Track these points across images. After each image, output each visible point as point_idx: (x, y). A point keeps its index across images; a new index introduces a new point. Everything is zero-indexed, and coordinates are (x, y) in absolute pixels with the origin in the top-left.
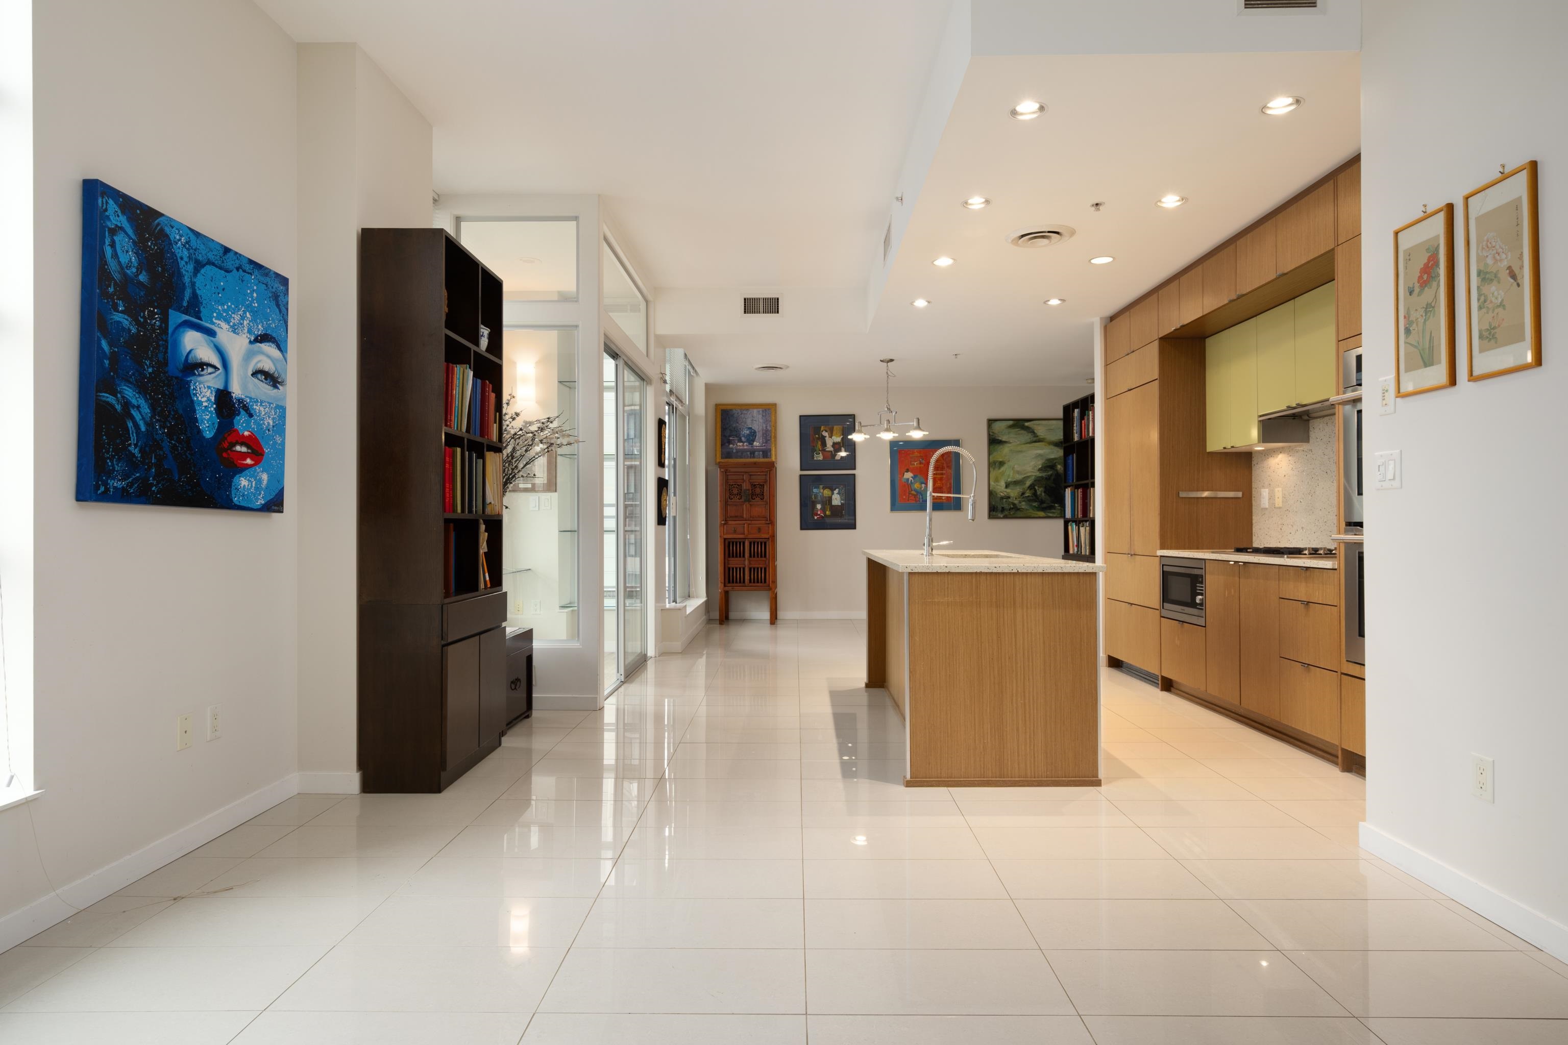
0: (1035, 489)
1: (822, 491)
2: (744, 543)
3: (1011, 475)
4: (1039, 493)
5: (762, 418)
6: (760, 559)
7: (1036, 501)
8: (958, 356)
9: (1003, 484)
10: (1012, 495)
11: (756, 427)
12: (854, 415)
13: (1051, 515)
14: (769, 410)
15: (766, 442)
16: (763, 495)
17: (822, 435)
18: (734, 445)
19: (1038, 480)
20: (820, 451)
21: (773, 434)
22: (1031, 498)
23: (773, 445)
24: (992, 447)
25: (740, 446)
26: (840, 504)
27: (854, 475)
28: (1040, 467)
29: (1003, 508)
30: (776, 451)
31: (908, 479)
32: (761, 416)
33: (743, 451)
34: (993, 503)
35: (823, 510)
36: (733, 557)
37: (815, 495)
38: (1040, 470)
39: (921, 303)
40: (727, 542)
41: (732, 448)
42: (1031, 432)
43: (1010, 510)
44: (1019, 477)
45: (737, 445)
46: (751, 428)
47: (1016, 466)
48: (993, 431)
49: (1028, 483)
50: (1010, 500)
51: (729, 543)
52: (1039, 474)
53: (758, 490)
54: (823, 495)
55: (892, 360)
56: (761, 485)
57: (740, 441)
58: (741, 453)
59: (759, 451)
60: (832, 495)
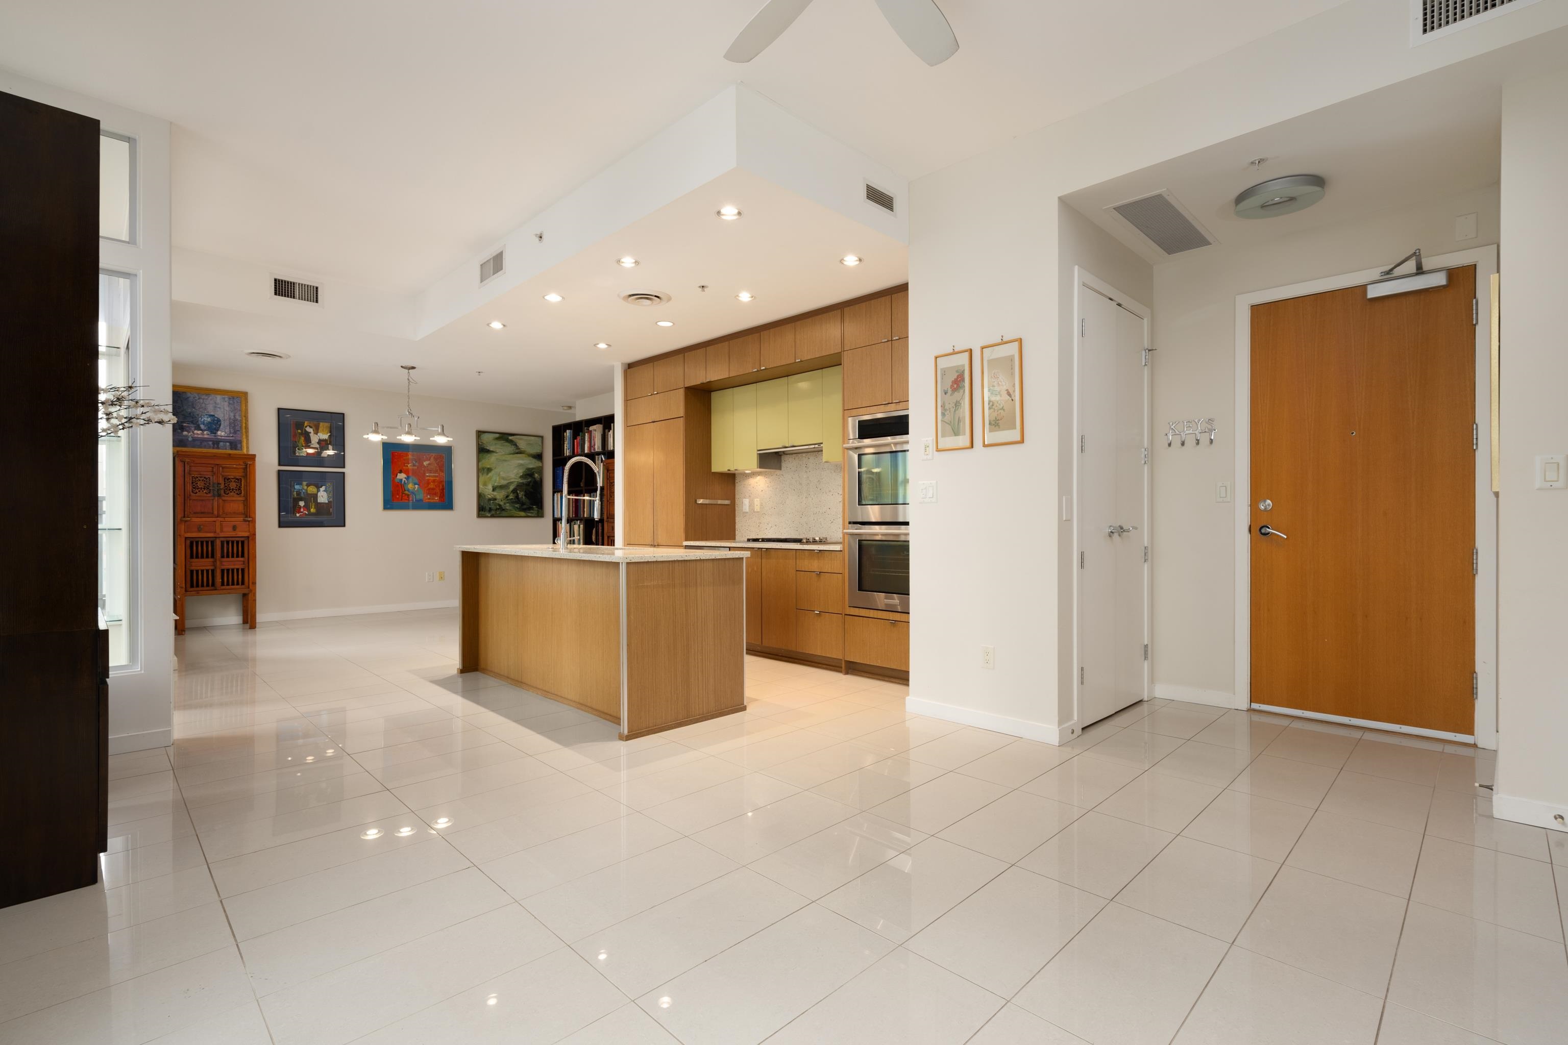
0: (517, 493)
1: (305, 487)
2: (213, 543)
3: (498, 479)
4: (520, 496)
5: (229, 406)
6: (235, 559)
7: (518, 503)
8: (481, 374)
9: (490, 487)
10: (498, 497)
11: (219, 415)
12: (343, 414)
13: (530, 514)
14: (238, 399)
15: (235, 432)
16: (240, 489)
17: (305, 430)
18: (189, 432)
19: (519, 486)
20: (303, 446)
21: (244, 425)
22: (514, 500)
23: (244, 437)
24: (481, 455)
25: (198, 434)
26: (327, 502)
27: (344, 473)
28: (521, 474)
29: (490, 508)
30: (247, 443)
31: (401, 480)
32: (226, 404)
33: (203, 440)
34: (482, 504)
35: (307, 507)
36: (197, 557)
37: (297, 491)
38: (521, 477)
39: (496, 325)
40: (188, 542)
41: (186, 436)
42: (514, 445)
43: (496, 510)
44: (504, 482)
45: (193, 432)
46: (214, 415)
47: (501, 473)
48: (482, 441)
49: (512, 488)
50: (496, 502)
51: (192, 543)
52: (520, 481)
53: (233, 485)
54: (307, 492)
55: (413, 368)
56: (237, 479)
57: (198, 428)
58: (201, 442)
59: (225, 441)
60: (318, 492)
